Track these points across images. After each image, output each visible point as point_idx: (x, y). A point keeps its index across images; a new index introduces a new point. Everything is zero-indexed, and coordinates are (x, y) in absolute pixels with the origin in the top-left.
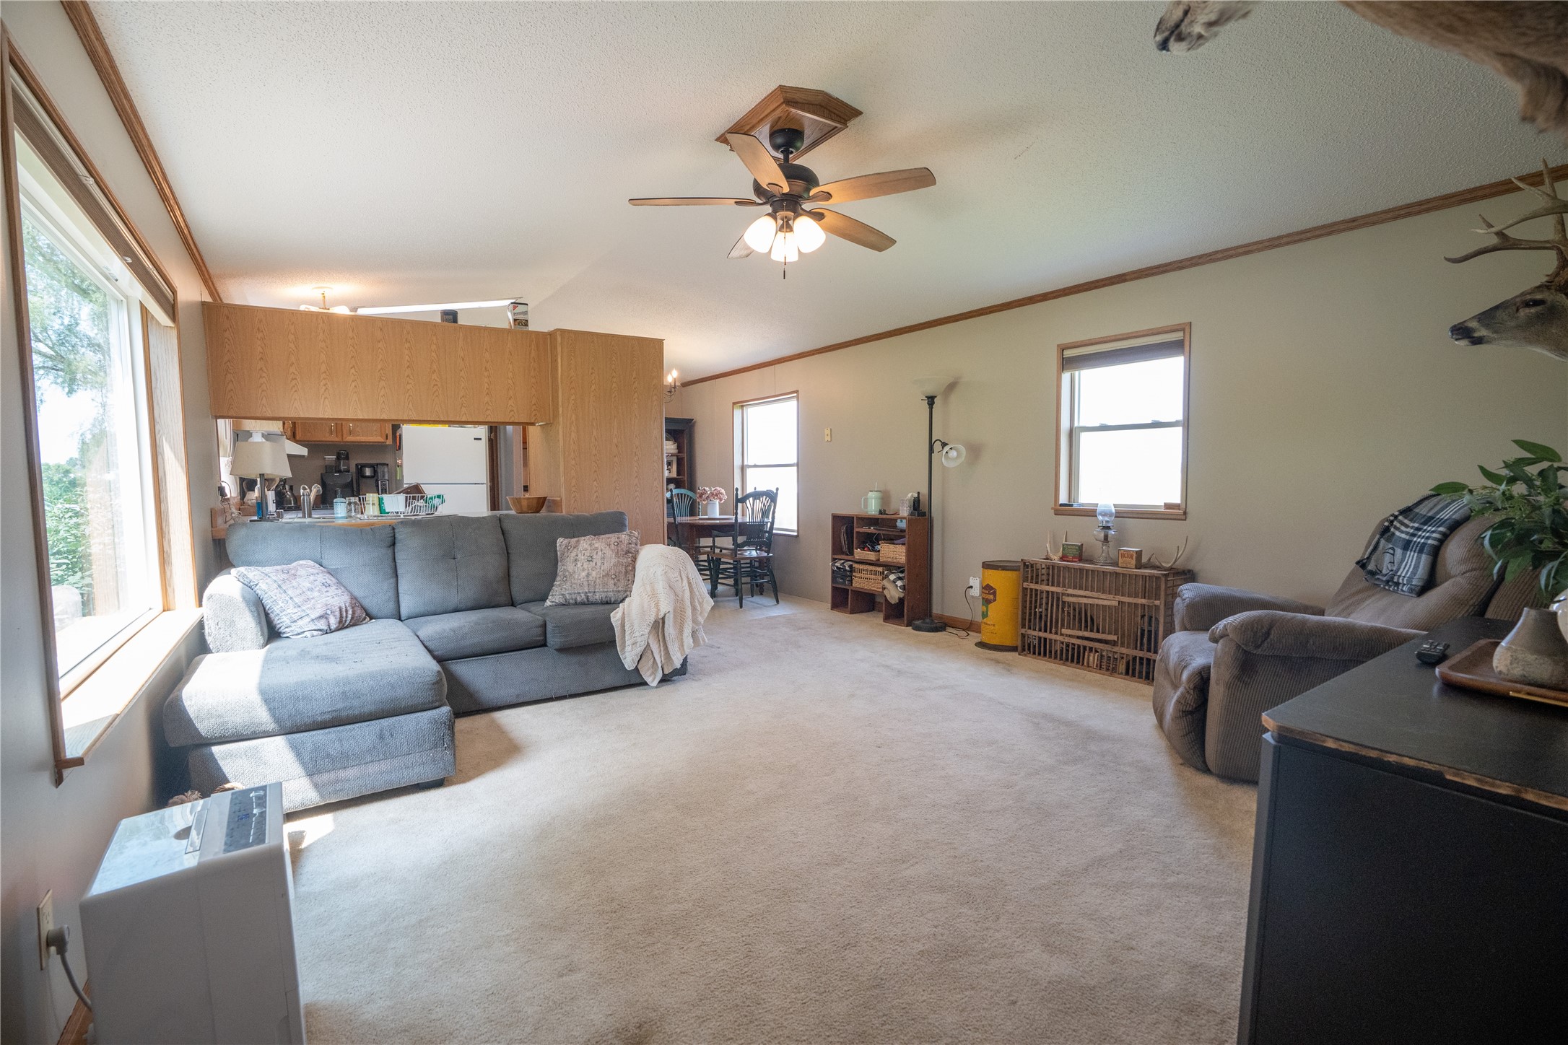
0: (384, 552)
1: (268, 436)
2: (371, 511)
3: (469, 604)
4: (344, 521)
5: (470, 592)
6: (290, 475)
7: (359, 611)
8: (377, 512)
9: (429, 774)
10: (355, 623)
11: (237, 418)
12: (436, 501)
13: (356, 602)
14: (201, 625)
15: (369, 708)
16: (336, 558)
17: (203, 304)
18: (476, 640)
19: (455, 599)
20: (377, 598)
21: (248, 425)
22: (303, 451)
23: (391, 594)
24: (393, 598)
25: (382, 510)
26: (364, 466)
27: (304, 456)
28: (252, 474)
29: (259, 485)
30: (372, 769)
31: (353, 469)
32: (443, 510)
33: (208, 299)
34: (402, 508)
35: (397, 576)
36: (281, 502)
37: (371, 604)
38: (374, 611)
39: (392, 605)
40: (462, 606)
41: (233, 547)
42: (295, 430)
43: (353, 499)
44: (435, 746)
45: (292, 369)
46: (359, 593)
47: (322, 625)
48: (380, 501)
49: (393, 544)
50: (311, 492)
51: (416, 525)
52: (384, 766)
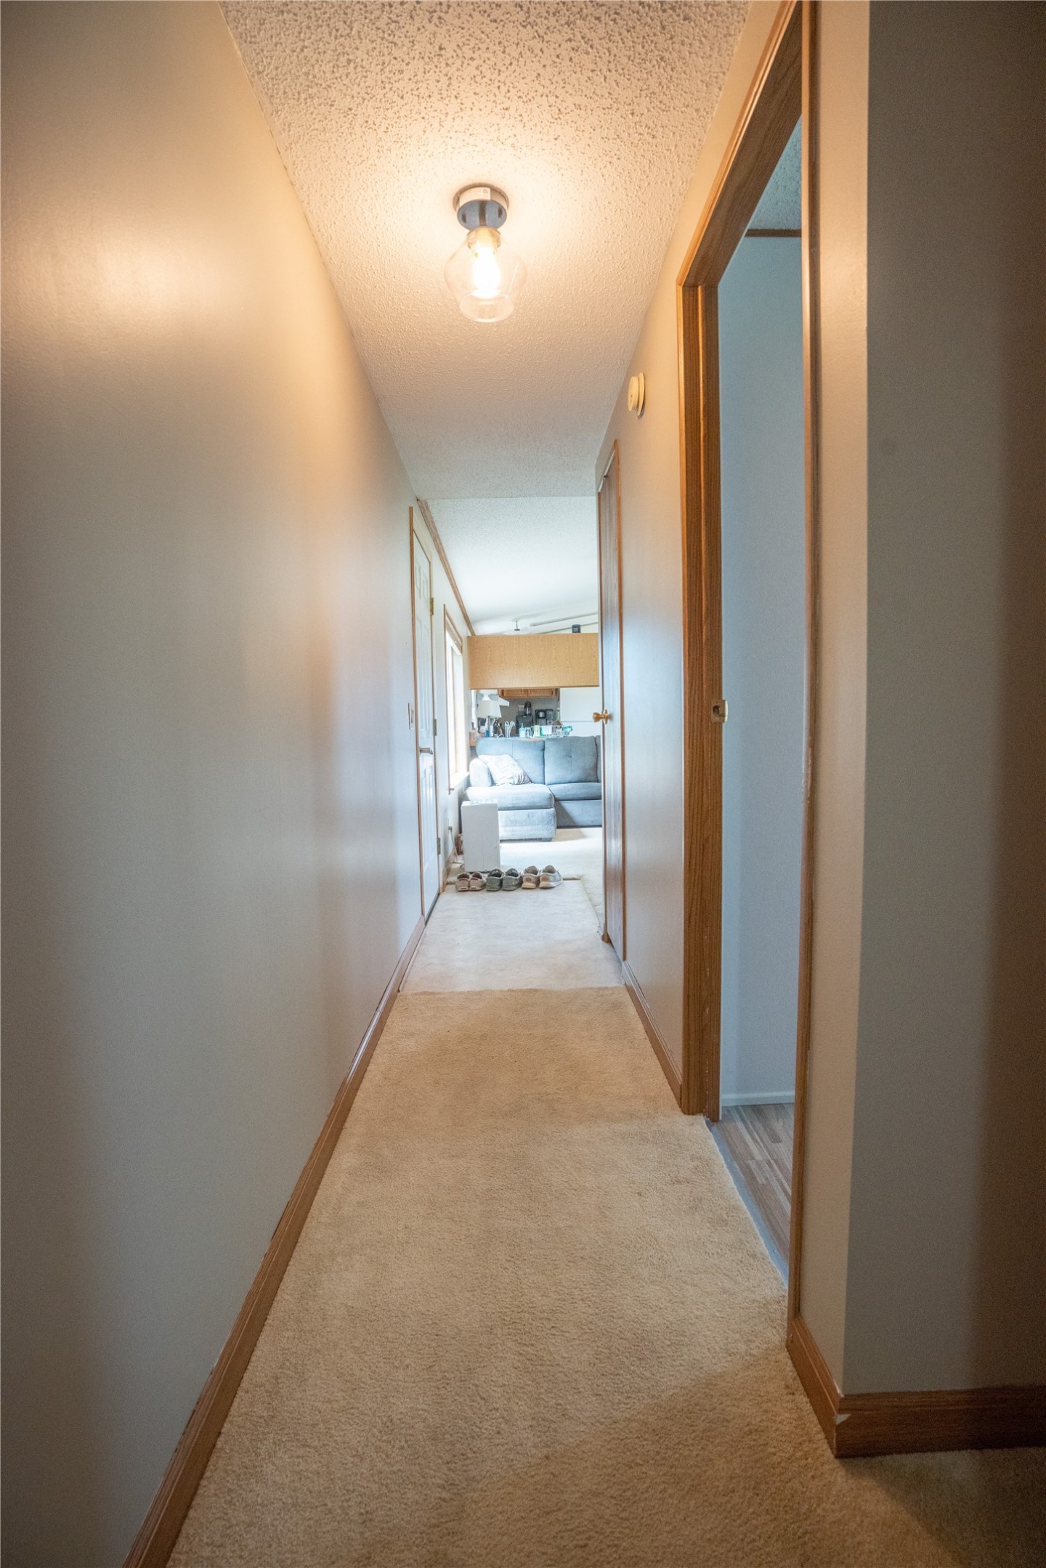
0: (539, 753)
1: (491, 696)
2: (537, 734)
3: (576, 780)
4: (524, 739)
5: (576, 774)
6: (500, 716)
7: (526, 778)
8: (539, 735)
9: (545, 834)
10: (524, 783)
11: (478, 689)
12: (569, 730)
13: (525, 774)
14: (469, 777)
15: (524, 804)
16: (519, 754)
17: (468, 637)
18: (574, 792)
19: (569, 777)
20: (535, 775)
21: (482, 691)
22: (507, 703)
23: (541, 772)
24: (542, 775)
25: (541, 734)
26: (539, 711)
27: (507, 707)
28: (484, 716)
29: (487, 722)
30: (525, 828)
31: (534, 713)
32: (571, 734)
33: (470, 635)
34: (550, 732)
35: (544, 764)
36: (496, 731)
37: (533, 776)
38: (533, 780)
39: (541, 778)
40: (573, 780)
41: (478, 749)
42: (503, 693)
43: (528, 728)
44: (548, 823)
45: (502, 664)
46: (527, 771)
47: (511, 781)
48: (541, 729)
49: (544, 750)
50: (509, 726)
51: (556, 740)
52: (529, 828)
